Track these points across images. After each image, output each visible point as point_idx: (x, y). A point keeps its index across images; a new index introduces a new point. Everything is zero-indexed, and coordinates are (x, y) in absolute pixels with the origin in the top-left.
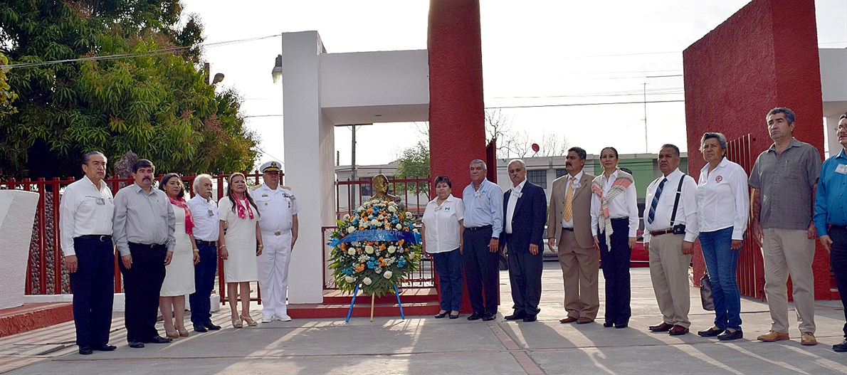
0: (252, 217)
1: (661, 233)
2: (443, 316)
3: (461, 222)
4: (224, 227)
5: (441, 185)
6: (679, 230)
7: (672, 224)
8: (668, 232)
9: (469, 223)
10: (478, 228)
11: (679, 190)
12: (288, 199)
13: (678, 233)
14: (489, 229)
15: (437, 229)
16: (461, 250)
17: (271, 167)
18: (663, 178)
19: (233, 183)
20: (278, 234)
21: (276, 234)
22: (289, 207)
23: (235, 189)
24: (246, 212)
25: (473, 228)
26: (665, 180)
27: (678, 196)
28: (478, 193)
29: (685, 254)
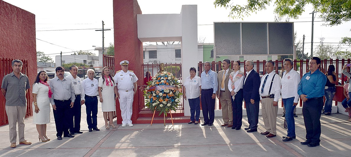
0: (112, 85)
1: (265, 97)
2: (191, 123)
3: (200, 87)
4: (100, 89)
5: (192, 71)
6: (272, 96)
7: (269, 94)
8: (268, 97)
9: (203, 88)
10: (207, 90)
11: (273, 80)
12: (131, 77)
13: (271, 97)
14: (212, 90)
15: (190, 89)
16: (200, 97)
17: (124, 63)
18: (267, 74)
19: (104, 71)
20: (128, 91)
21: (126, 91)
22: (132, 80)
23: (105, 74)
24: (110, 83)
25: (205, 90)
26: (268, 76)
27: (272, 83)
28: (207, 75)
29: (274, 106)
